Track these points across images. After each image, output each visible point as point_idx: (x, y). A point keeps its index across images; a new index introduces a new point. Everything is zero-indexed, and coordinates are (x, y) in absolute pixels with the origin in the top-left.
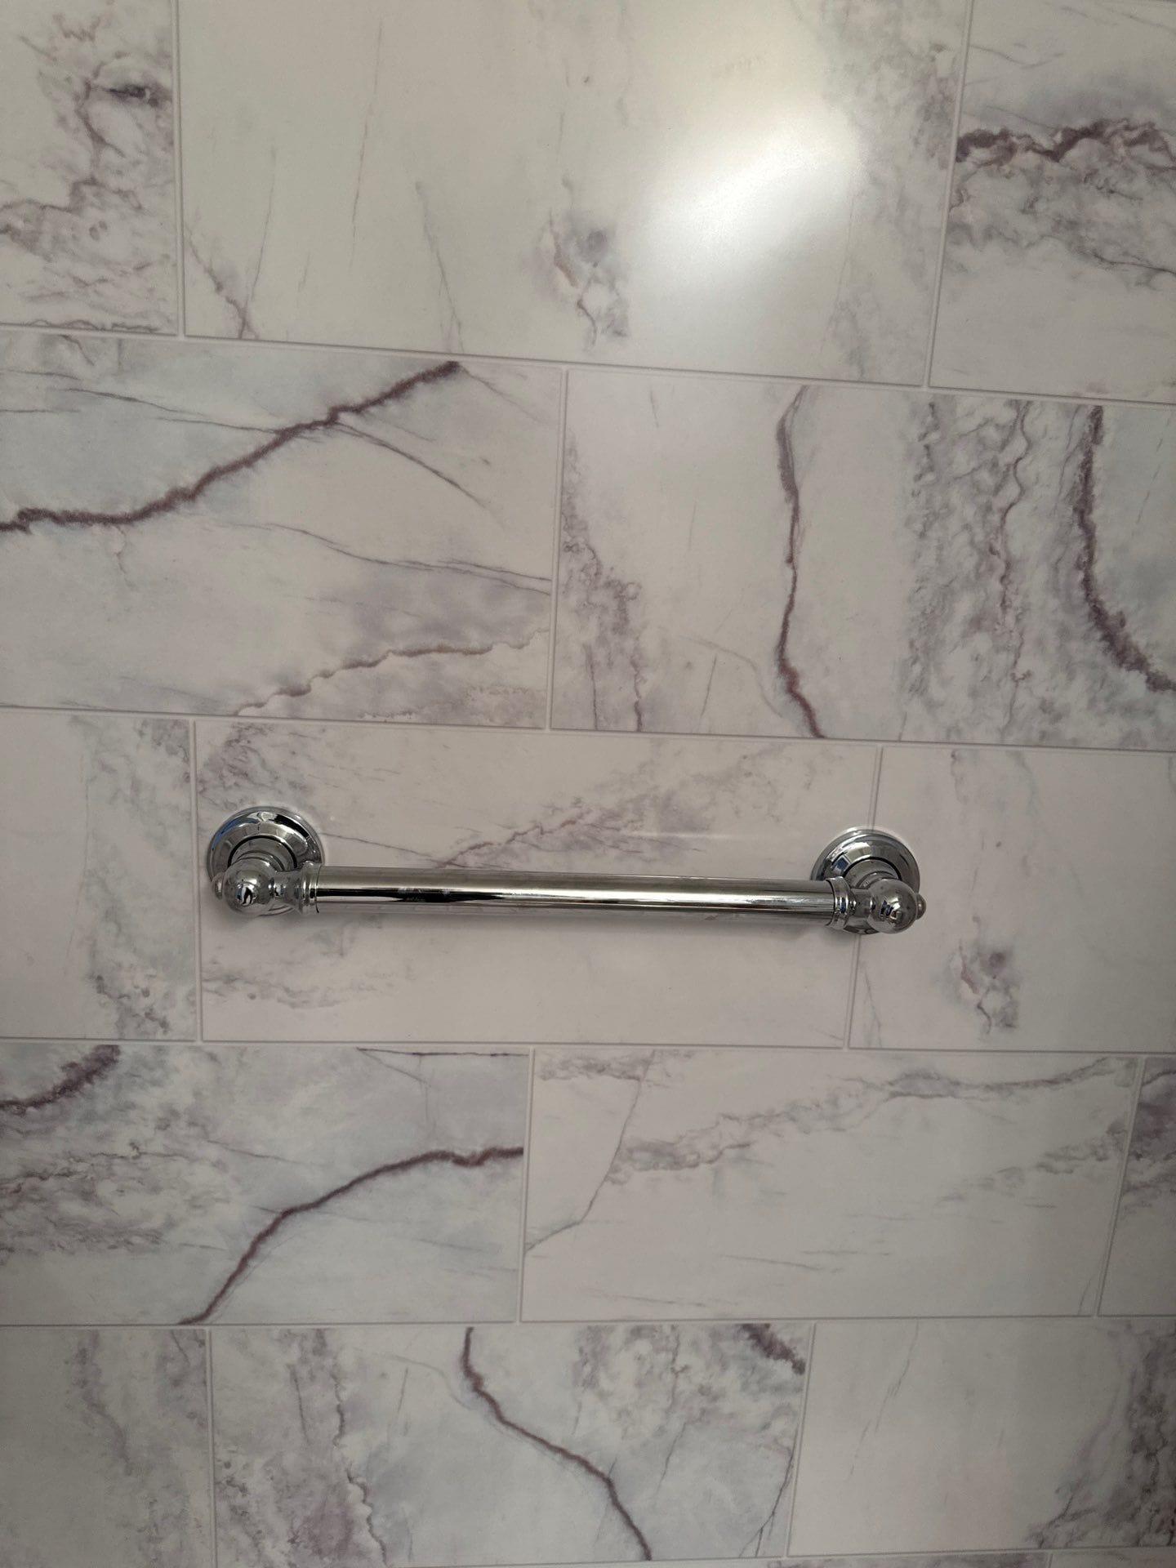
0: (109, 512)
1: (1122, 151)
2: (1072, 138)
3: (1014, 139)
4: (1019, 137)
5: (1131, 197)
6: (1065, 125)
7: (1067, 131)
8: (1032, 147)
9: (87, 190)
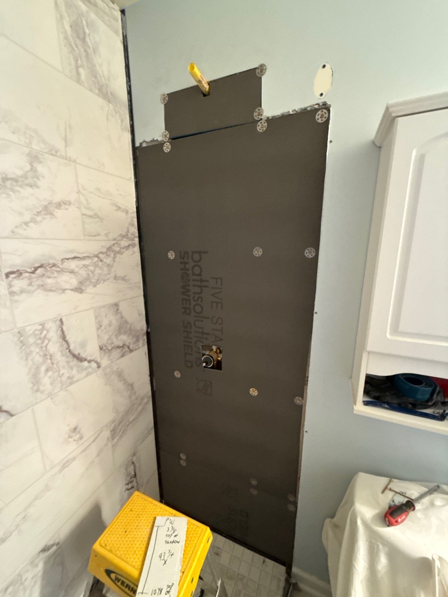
1: (49, 269)
2: (36, 269)
3: (21, 271)
4: (23, 270)
5: (55, 277)
6: (34, 266)
7: (34, 267)
8: (26, 272)
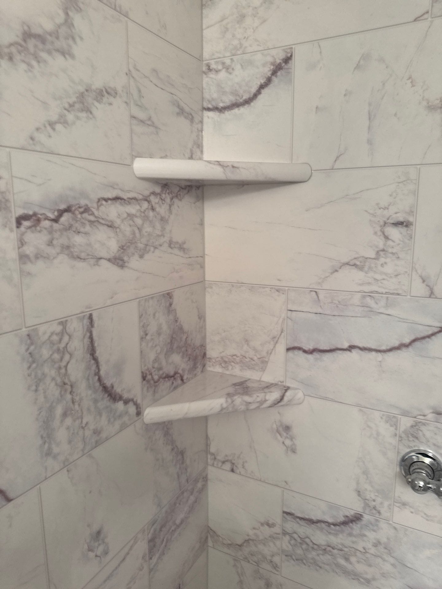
0: (378, 348)
9: (381, 253)
